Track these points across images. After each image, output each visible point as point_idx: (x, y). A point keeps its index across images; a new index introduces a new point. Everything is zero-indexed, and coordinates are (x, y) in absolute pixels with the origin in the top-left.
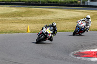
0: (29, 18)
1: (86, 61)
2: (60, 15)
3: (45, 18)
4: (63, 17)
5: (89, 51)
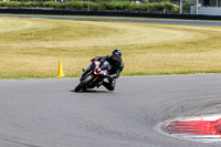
0: (62, 44)
1: (191, 144)
2: (133, 37)
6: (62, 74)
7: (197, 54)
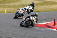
0: (6, 5)
1: (39, 30)
2: (24, 2)
3: (15, 4)
4: (26, 4)
5: (41, 24)
6: (6, 12)
7: (41, 7)
